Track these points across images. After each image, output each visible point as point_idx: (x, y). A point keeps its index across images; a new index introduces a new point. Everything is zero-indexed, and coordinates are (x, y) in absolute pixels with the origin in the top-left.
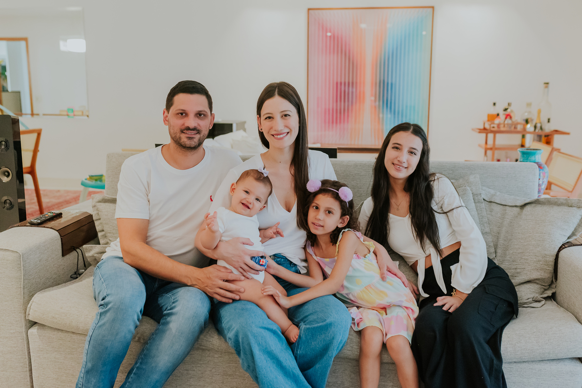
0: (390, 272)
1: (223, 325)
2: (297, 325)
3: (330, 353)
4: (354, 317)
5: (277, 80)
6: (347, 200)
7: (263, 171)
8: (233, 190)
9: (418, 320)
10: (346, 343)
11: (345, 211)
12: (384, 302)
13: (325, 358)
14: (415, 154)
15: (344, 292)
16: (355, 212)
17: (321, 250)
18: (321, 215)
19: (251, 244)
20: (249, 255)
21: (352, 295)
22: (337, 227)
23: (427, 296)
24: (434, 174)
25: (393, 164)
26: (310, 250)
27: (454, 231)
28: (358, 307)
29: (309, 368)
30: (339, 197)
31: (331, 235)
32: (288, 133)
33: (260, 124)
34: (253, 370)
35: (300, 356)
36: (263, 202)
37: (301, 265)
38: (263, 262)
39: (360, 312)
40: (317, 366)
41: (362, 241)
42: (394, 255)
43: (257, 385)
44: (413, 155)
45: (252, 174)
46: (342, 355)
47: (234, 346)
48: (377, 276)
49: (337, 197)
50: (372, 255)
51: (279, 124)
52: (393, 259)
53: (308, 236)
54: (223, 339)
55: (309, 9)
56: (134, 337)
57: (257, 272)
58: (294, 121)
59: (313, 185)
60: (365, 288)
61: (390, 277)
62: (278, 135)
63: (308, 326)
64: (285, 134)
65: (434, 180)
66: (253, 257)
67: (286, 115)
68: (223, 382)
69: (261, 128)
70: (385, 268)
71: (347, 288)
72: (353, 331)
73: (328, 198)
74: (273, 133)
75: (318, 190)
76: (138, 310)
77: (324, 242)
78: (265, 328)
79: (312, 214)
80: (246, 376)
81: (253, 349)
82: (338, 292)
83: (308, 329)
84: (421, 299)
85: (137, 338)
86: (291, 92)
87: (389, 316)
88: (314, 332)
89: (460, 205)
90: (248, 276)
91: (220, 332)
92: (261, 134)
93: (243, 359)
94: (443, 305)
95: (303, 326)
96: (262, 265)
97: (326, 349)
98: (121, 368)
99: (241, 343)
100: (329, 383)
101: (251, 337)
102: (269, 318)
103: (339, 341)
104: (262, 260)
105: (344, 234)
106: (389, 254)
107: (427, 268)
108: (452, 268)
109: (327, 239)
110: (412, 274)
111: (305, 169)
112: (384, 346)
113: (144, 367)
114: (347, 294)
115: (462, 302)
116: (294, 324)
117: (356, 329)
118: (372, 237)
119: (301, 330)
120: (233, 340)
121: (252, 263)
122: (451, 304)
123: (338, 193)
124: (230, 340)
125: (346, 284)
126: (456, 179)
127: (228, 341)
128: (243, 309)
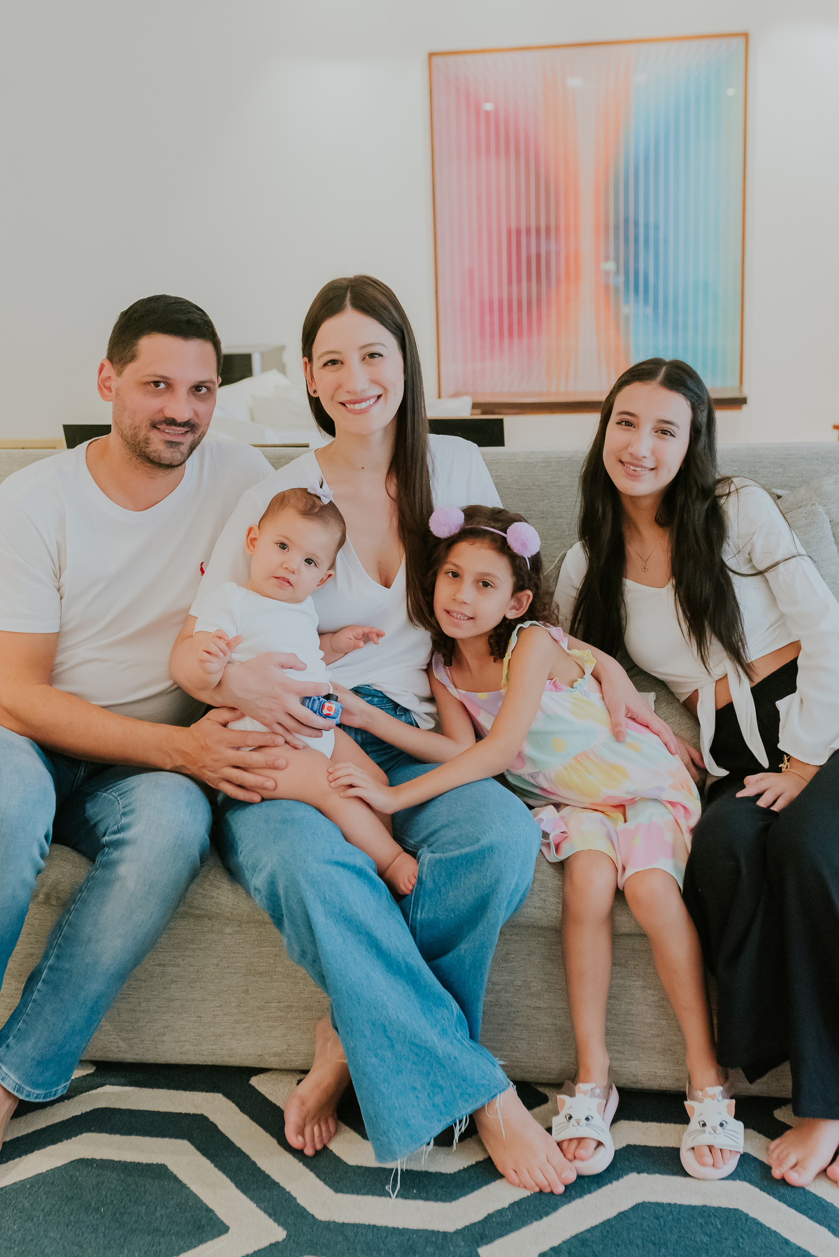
0: (634, 719)
1: (241, 859)
2: (414, 854)
3: (490, 914)
4: (547, 830)
5: (349, 271)
6: (527, 554)
7: (319, 492)
8: (252, 541)
9: (699, 833)
10: (530, 891)
11: (523, 580)
12: (620, 792)
13: (480, 928)
14: (672, 435)
15: (525, 771)
16: (547, 579)
17: (468, 674)
18: (468, 591)
19: (300, 667)
20: (297, 693)
21: (545, 777)
22: (505, 618)
23: (723, 773)
24: (726, 480)
25: (621, 462)
26: (441, 674)
27: (782, 616)
28: (558, 806)
29: (445, 951)
30: (509, 548)
31: (490, 637)
32: (379, 397)
33: (311, 378)
34: (314, 961)
35: (421, 925)
36: (326, 565)
37: (420, 709)
38: (329, 709)
39: (562, 818)
40: (463, 947)
41: (565, 647)
42: (641, 677)
43: (325, 995)
44: (668, 437)
45: (292, 501)
46: (522, 920)
47: (269, 908)
48: (604, 732)
49: (503, 547)
50: (589, 681)
51: (358, 377)
52: (640, 688)
53: (435, 642)
54: (241, 891)
55: (431, 55)
56: (35, 895)
57: (316, 732)
58: (392, 368)
59: (444, 522)
60: (575, 758)
61: (634, 733)
62: (355, 402)
63: (437, 856)
64: (372, 401)
65: (729, 493)
66: (309, 698)
67: (372, 355)
68: (247, 992)
69: (314, 388)
70: (623, 712)
71: (532, 761)
72: (546, 864)
73: (483, 551)
74: (344, 398)
75: (457, 531)
76: (41, 834)
77: (473, 654)
78: (337, 863)
79: (444, 590)
80: (300, 974)
81: (310, 912)
82: (508, 770)
83: (439, 861)
84: (709, 782)
85: (41, 896)
86: (384, 300)
87: (631, 824)
88: (453, 869)
89: (795, 552)
90: (295, 742)
91: (234, 874)
92: (316, 404)
93: (289, 937)
94: (759, 796)
95: (426, 855)
96: (327, 716)
97: (481, 907)
98: (10, 965)
99: (283, 900)
100: (494, 984)
101: (304, 885)
102: (347, 839)
103: (512, 887)
104: (327, 704)
105: (523, 633)
106: (631, 677)
107: (720, 707)
108: (781, 704)
109: (482, 646)
110: (685, 721)
111: (421, 484)
112: (619, 894)
113: (67, 966)
114: (532, 776)
115: (804, 784)
116: (406, 851)
117: (553, 857)
118: (586, 639)
119: (423, 865)
120: (263, 893)
121: (304, 712)
122: (778, 792)
123: (505, 539)
124: (257, 893)
125: (528, 750)
126: (792, 488)
127: (252, 894)
128: (284, 822)
